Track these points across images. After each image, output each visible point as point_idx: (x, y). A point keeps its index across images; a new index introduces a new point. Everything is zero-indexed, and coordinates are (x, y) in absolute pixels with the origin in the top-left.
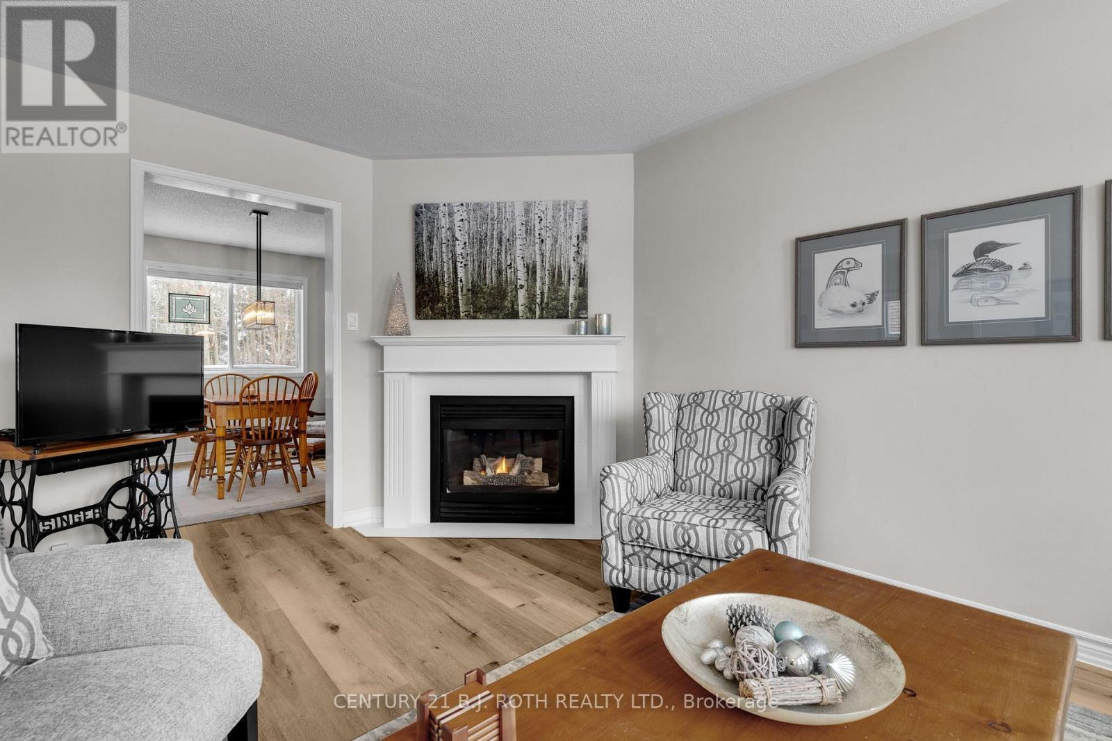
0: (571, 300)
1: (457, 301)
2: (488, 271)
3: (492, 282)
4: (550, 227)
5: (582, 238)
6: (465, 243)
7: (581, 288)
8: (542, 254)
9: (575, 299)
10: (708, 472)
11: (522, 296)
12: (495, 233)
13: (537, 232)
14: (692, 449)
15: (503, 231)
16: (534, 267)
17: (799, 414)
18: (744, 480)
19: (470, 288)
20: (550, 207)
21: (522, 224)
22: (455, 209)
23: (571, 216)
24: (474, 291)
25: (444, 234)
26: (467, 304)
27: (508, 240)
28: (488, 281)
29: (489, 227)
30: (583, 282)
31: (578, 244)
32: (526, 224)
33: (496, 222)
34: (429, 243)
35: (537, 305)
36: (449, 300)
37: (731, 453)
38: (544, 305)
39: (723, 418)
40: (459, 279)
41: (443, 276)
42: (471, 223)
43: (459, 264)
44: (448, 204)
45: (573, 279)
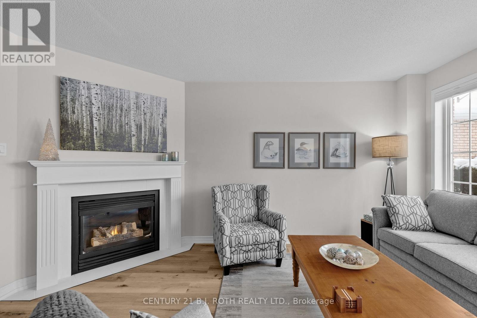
0: (159, 144)
1: (93, 140)
2: (114, 125)
3: (116, 131)
4: (149, 108)
5: (165, 115)
6: (99, 107)
7: (164, 139)
8: (145, 120)
9: (161, 143)
10: (237, 215)
11: (134, 140)
12: (118, 105)
13: (142, 109)
14: (230, 207)
15: (123, 105)
16: (141, 126)
17: (266, 191)
18: (249, 215)
19: (102, 133)
20: (149, 97)
21: (134, 103)
22: (92, 87)
23: (159, 104)
24: (105, 135)
25: (83, 99)
26: (100, 142)
27: (126, 110)
28: (114, 131)
29: (115, 101)
30: (165, 136)
31: (163, 118)
32: (136, 103)
33: (119, 99)
34: (72, 103)
35: (142, 145)
36: (87, 139)
37: (243, 206)
38: (146, 146)
39: (238, 194)
40: (94, 128)
41: (83, 124)
42: (103, 96)
43: (94, 119)
44: (87, 82)
45: (160, 134)
